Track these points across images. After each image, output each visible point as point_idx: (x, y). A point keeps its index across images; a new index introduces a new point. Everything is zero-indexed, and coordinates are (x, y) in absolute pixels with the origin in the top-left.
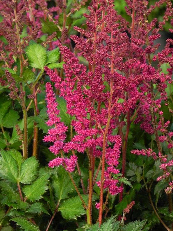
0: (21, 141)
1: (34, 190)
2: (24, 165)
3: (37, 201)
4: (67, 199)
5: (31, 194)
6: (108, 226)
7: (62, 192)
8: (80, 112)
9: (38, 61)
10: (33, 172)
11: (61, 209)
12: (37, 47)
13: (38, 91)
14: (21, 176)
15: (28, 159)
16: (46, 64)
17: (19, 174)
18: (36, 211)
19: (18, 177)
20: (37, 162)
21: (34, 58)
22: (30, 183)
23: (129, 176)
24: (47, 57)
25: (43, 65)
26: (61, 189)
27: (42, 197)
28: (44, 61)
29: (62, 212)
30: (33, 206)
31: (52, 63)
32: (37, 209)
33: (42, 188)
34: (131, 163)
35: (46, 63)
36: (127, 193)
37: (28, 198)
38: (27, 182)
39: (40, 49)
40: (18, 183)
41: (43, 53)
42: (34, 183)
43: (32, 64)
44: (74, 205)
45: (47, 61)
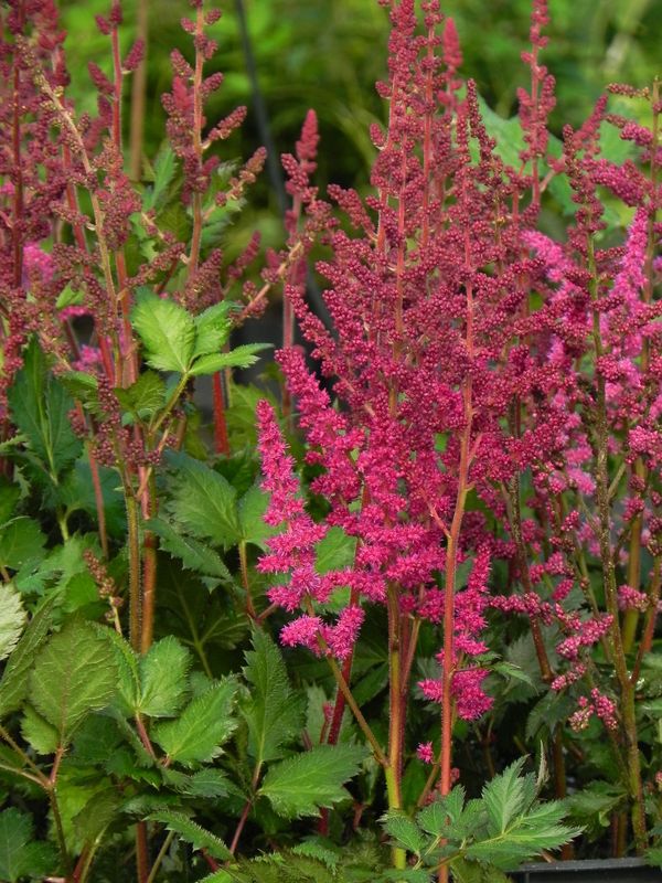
0: (107, 600)
1: (188, 736)
2: (150, 662)
3: (206, 765)
4: (278, 762)
5: (180, 747)
6: (507, 785)
7: (263, 740)
8: (383, 474)
9: (171, 350)
10: (178, 682)
11: (270, 791)
12: (162, 308)
13: (167, 441)
14: (144, 695)
15: (157, 646)
16: (193, 358)
17: (138, 690)
18: (213, 791)
19: (136, 700)
20: (187, 654)
21: (158, 341)
22: (172, 715)
23: (421, 700)
24: (196, 336)
25: (185, 360)
26: (261, 730)
27: (221, 751)
28: (187, 349)
29: (271, 799)
30: (197, 779)
31: (210, 354)
32: (214, 785)
33: (217, 726)
34: (426, 660)
35: (192, 354)
36: (413, 756)
37: (175, 759)
38: (165, 712)
39: (172, 312)
40: (137, 716)
41: (183, 324)
42: (184, 716)
43: (152, 357)
44: (304, 775)
45: (194, 348)
